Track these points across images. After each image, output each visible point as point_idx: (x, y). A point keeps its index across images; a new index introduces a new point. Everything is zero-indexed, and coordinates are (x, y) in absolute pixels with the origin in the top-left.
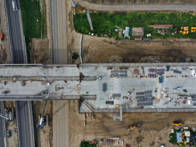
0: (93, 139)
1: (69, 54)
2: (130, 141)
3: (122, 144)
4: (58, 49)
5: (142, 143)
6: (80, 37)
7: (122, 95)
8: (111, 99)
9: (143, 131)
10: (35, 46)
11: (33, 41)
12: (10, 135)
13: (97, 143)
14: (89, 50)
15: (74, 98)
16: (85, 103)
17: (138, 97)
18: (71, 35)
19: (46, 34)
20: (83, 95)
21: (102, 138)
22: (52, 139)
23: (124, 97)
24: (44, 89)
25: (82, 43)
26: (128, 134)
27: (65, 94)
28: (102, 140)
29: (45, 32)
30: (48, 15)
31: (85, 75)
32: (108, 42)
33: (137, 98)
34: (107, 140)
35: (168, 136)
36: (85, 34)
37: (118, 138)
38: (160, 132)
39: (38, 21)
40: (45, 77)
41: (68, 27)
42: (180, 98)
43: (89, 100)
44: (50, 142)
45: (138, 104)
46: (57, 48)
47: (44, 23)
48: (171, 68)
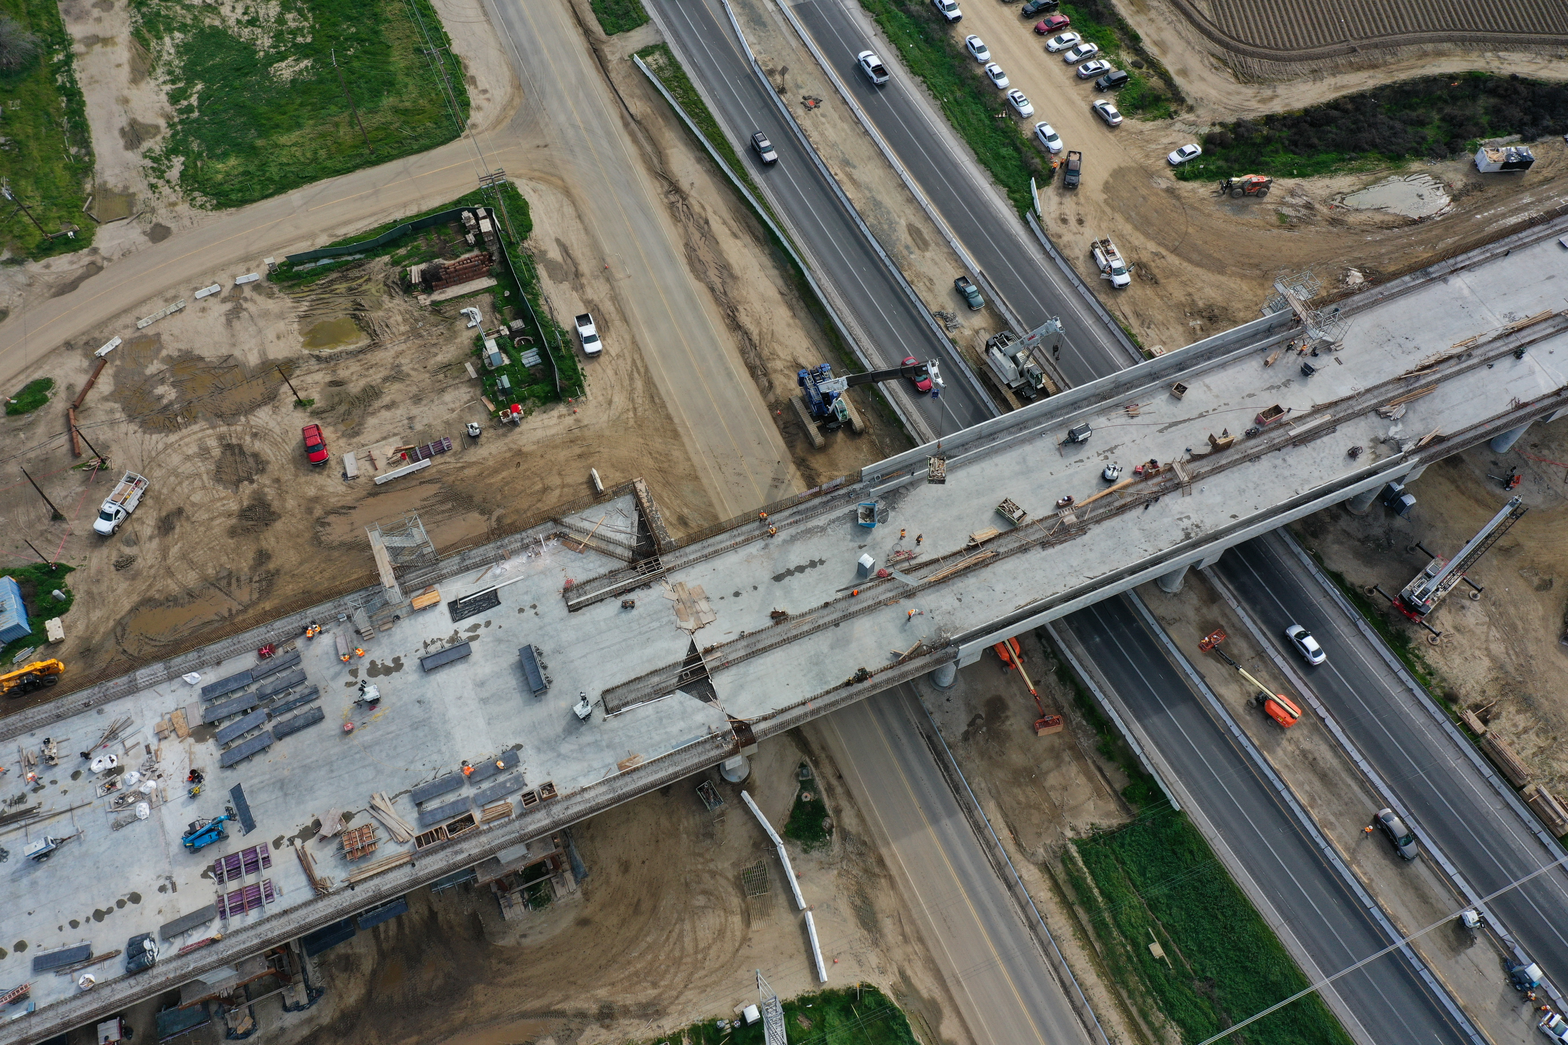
0: (524, 426)
1: (849, 821)
2: (312, 492)
3: (350, 460)
4: (935, 820)
5: (234, 506)
6: (832, 960)
7: (410, 674)
8: (476, 627)
9: (245, 565)
10: (1082, 780)
11: (1113, 806)
12: (960, 293)
13: (493, 416)
14: (735, 901)
15: (693, 551)
16: (619, 551)
17: (306, 699)
18: (898, 954)
19: (1056, 887)
20: (647, 585)
21: (472, 450)
22: (743, 352)
23: (398, 665)
24: (880, 531)
25: (804, 927)
26: (331, 518)
27: (754, 548)
28: (473, 440)
29: (1071, 896)
30: (1114, 1017)
31: (680, 695)
32: (626, 1012)
33: (314, 693)
34: (442, 451)
35: (79, 597)
36: (803, 1000)
37: (380, 479)
38: (135, 598)
39: (1157, 950)
40: (910, 594)
41: (938, 995)
42: (21, 799)
43: (603, 571)
44: (746, 334)
45: (297, 659)
46: (947, 824)
47: (1110, 952)
48: (116, 968)
